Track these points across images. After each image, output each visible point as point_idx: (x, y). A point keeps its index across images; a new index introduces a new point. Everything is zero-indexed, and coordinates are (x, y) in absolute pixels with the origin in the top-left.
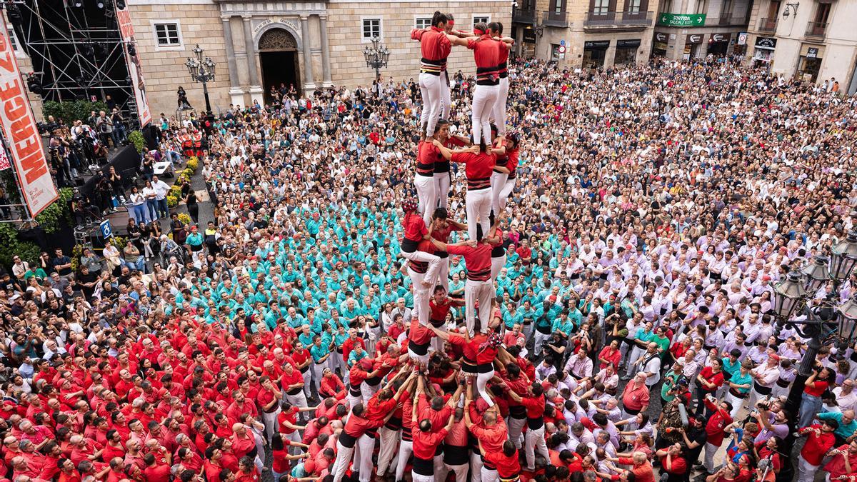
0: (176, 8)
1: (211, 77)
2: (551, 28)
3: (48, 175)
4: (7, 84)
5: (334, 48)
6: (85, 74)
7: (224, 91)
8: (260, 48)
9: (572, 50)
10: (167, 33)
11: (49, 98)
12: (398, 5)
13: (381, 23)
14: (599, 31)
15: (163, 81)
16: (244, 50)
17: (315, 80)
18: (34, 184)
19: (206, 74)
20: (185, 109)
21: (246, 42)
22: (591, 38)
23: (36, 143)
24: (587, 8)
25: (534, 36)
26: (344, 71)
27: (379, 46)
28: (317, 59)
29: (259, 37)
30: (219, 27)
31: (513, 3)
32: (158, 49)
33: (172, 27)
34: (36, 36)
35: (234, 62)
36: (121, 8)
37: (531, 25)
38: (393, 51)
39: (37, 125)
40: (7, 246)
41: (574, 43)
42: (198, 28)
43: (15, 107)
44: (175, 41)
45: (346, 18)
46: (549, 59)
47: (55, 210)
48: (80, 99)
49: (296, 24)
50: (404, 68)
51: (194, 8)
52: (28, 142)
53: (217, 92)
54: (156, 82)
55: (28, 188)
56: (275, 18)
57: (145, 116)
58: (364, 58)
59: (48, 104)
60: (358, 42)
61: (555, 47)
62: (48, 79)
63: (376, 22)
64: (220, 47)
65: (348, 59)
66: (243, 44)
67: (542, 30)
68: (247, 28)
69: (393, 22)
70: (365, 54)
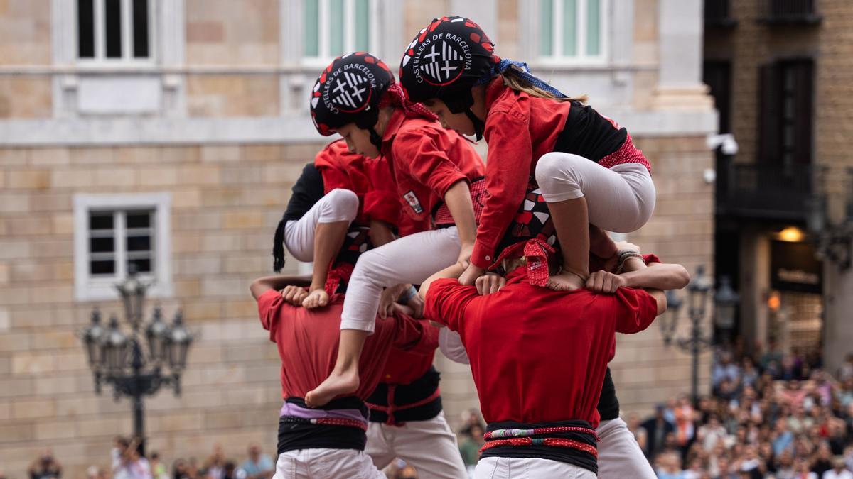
12: (233, 155)
13: (163, 221)
25: (818, 268)
27: (148, 315)
31: (713, 141)
37: (800, 224)
58: (79, 359)
60: (62, 294)
63: (140, 218)
65: (19, 365)
69: (213, 219)
70: (89, 340)
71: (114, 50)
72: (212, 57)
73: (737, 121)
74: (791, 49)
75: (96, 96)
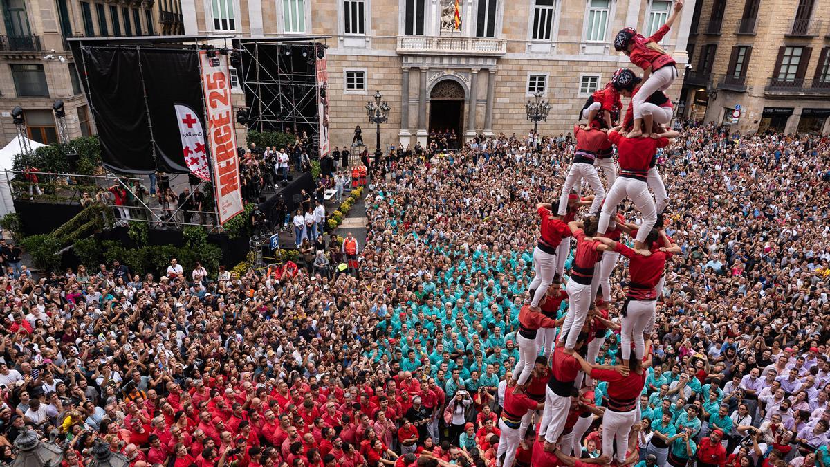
0: (366, 59)
1: (385, 119)
2: (726, 92)
3: (239, 191)
4: (220, 115)
5: (498, 100)
6: (284, 110)
7: (394, 132)
8: (431, 96)
9: (747, 116)
10: (355, 80)
11: (253, 128)
12: (566, 63)
13: (547, 79)
14: (783, 98)
15: (345, 120)
16: (417, 97)
17: (476, 128)
18: (227, 196)
19: (381, 116)
20: (359, 145)
21: (420, 91)
22: (771, 104)
23: (234, 164)
24: (770, 74)
25: (707, 100)
26: (505, 122)
27: (541, 100)
28: (481, 109)
29: (432, 87)
30: (399, 77)
31: (686, 65)
32: (345, 92)
33: (360, 74)
34: (252, 77)
35: (407, 108)
36: (320, 57)
37: (705, 88)
38: (555, 106)
39: (238, 149)
40: (198, 245)
41: (751, 109)
42: (382, 76)
43: (223, 134)
44: (360, 86)
45: (514, 73)
46: (721, 122)
47: (239, 221)
48: (276, 130)
49: (467, 77)
50: (564, 122)
51: (381, 59)
52: (228, 163)
53: (387, 132)
54: (339, 120)
55: (222, 200)
56: (449, 71)
57: (324, 149)
58: (525, 111)
59: (251, 133)
60: (522, 95)
61: (729, 111)
62: (255, 113)
63: (542, 78)
64: (398, 94)
65: (510, 111)
66: (417, 92)
67: (716, 93)
68: (423, 78)
69: (559, 79)
70: (527, 107)
71: (541, 37)
72: (564, 39)
73: (693, 60)
74: (711, 42)
75: (536, 48)
